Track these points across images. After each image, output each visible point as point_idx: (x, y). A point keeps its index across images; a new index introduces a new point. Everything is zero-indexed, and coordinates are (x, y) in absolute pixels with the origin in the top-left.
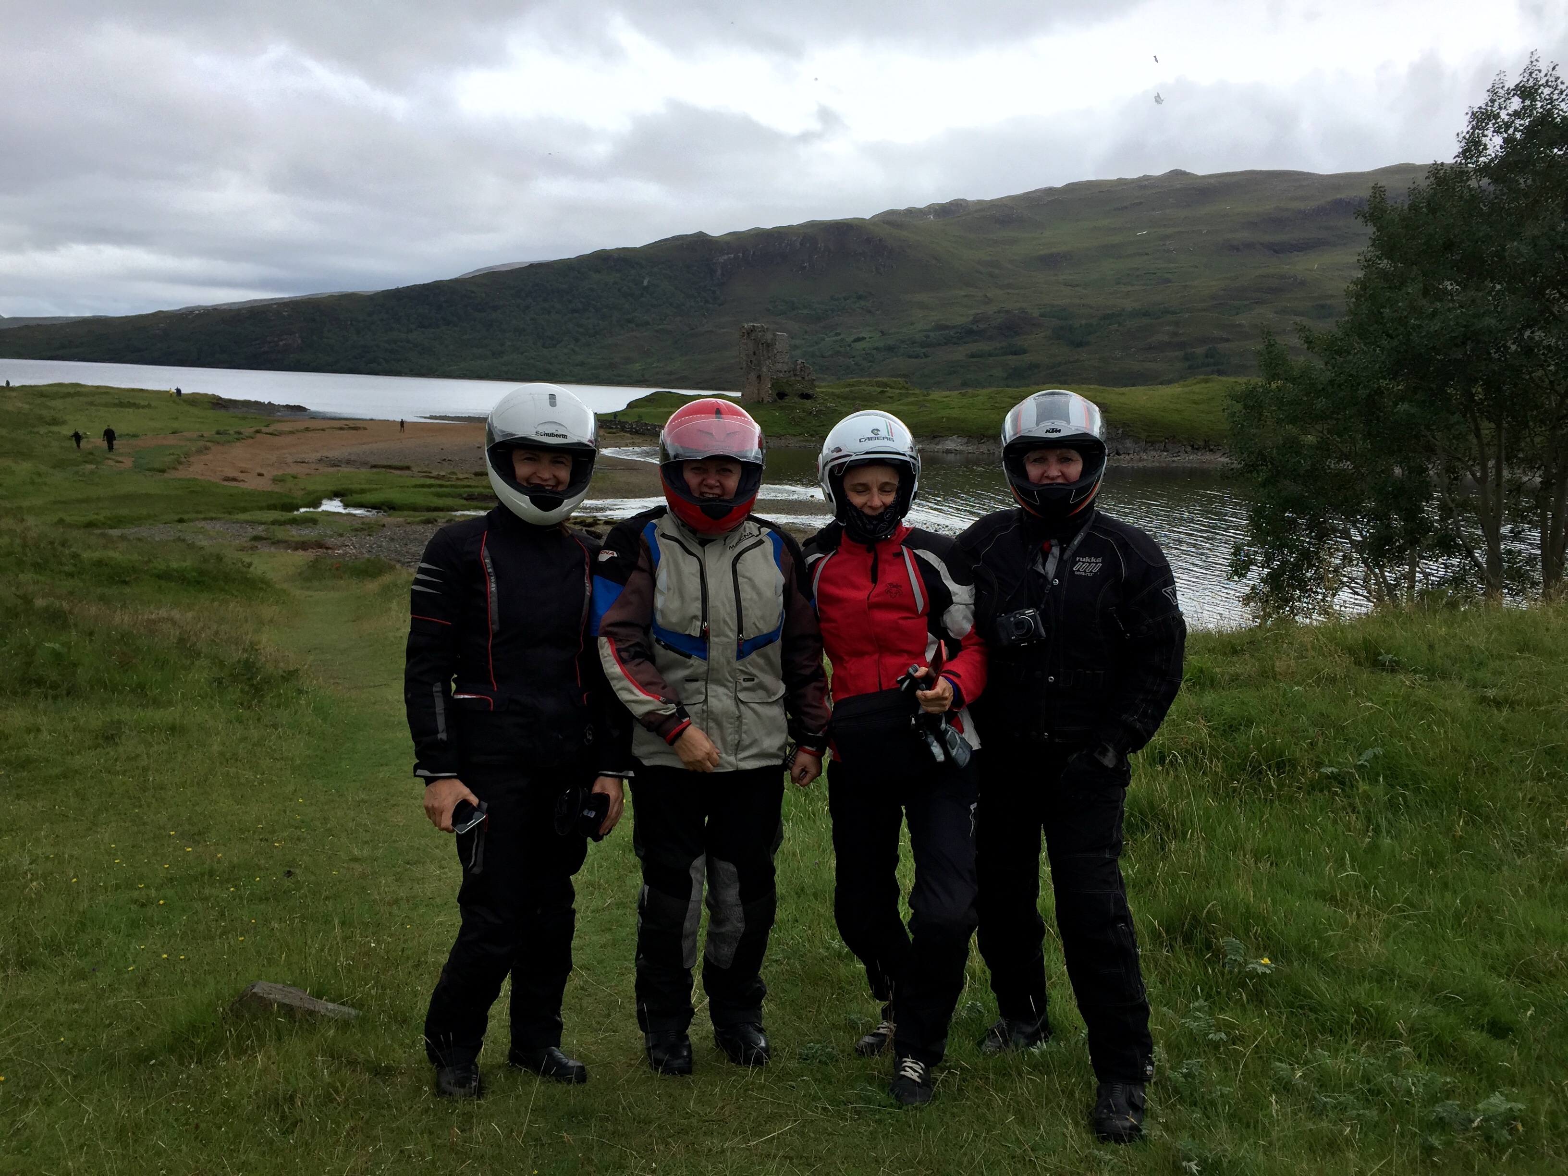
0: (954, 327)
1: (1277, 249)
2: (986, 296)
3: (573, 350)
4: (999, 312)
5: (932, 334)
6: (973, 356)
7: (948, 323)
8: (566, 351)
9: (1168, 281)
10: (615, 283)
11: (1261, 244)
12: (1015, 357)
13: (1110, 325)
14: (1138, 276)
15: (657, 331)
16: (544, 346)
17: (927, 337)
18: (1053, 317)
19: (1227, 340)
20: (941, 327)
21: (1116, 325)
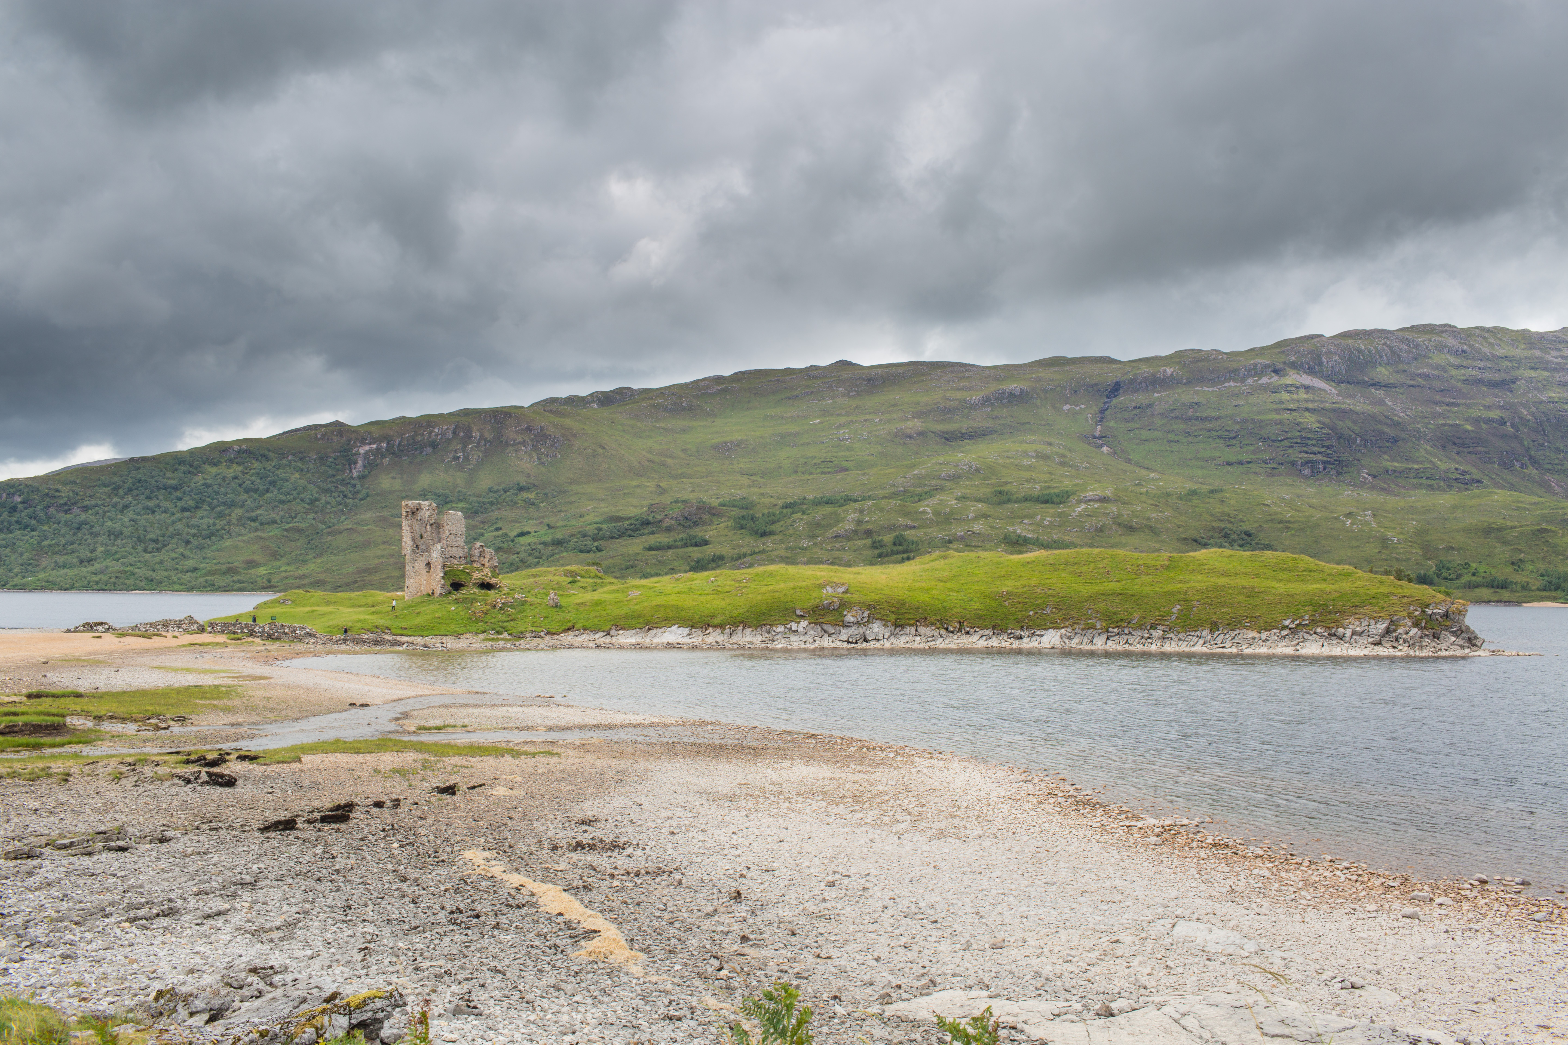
0: (629, 518)
1: (949, 438)
2: (658, 486)
3: (182, 554)
4: (676, 502)
5: (604, 526)
6: (651, 549)
7: (620, 514)
8: (174, 555)
9: (845, 469)
10: (236, 478)
11: (933, 432)
12: (696, 549)
13: (793, 513)
14: (815, 464)
15: (286, 530)
16: (145, 551)
17: (600, 529)
18: (734, 506)
19: (913, 527)
20: (613, 519)
21: (800, 514)
